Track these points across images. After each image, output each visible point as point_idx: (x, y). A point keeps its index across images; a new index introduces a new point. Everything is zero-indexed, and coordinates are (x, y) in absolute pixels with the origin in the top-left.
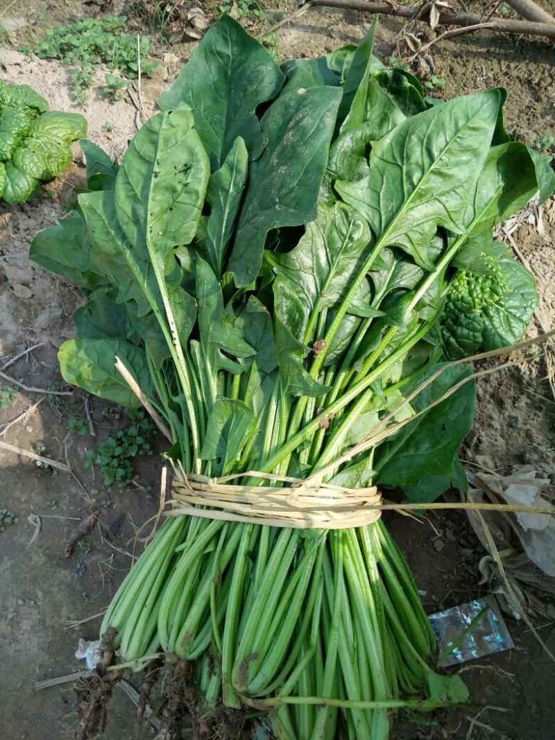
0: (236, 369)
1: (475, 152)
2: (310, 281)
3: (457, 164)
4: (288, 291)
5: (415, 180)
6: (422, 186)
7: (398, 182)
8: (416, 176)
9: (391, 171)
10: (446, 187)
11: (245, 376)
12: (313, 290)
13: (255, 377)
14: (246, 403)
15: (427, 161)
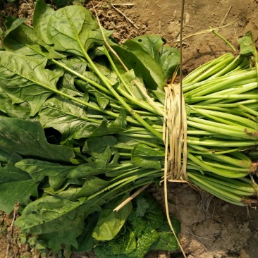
0: (117, 155)
1: (10, 57)
2: (74, 123)
3: (17, 64)
4: (80, 133)
5: (26, 81)
6: (28, 78)
7: (28, 88)
8: (24, 81)
9: (24, 92)
10: (27, 67)
11: (120, 150)
12: (78, 122)
13: (120, 146)
14: (132, 148)
15: (17, 77)
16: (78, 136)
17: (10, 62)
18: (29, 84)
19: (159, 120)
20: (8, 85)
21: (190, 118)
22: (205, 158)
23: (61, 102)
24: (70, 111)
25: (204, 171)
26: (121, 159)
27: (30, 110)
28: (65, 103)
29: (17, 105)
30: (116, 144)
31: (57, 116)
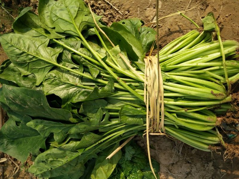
0: (108, 114)
2: (72, 90)
3: (24, 44)
4: (77, 98)
5: (32, 57)
6: (34, 54)
7: (34, 63)
8: (30, 57)
9: (31, 66)
10: (33, 46)
11: (110, 111)
13: (110, 107)
16: (75, 100)
17: (19, 42)
18: (34, 59)
19: (141, 86)
20: (18, 60)
21: (166, 83)
22: (179, 115)
23: (61, 73)
24: (68, 80)
25: (178, 126)
26: (111, 118)
27: (36, 80)
28: (64, 74)
29: (25, 77)
30: (107, 105)
31: (58, 85)
